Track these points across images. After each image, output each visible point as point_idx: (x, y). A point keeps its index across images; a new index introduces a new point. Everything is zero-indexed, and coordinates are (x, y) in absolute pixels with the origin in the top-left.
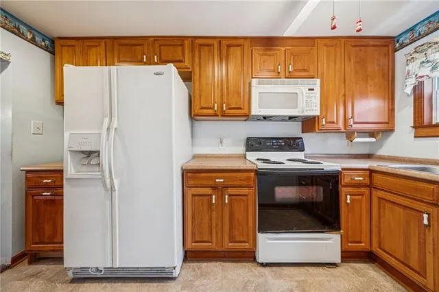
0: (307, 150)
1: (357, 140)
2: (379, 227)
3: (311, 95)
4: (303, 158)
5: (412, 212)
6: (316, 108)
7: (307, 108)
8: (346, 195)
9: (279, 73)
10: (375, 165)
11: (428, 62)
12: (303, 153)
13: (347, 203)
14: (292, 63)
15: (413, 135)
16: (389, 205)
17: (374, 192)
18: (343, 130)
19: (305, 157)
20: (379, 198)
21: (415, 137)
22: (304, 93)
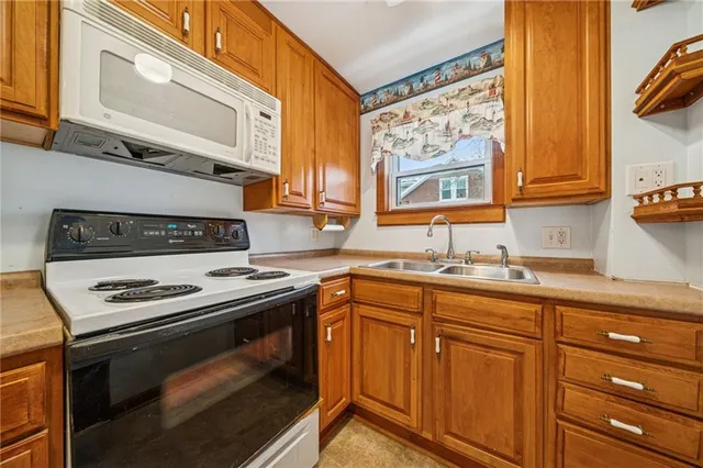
0: (256, 246)
1: (328, 228)
2: (361, 362)
3: (265, 127)
4: (247, 265)
5: (398, 329)
6: (274, 159)
7: (257, 154)
8: (326, 327)
9: (185, 33)
10: (356, 266)
11: (390, 135)
12: (246, 252)
13: (327, 342)
14: (223, 28)
15: (376, 223)
16: (372, 325)
17: (356, 309)
18: (312, 210)
19: (251, 262)
20: (361, 316)
21: (379, 225)
22: (252, 117)
